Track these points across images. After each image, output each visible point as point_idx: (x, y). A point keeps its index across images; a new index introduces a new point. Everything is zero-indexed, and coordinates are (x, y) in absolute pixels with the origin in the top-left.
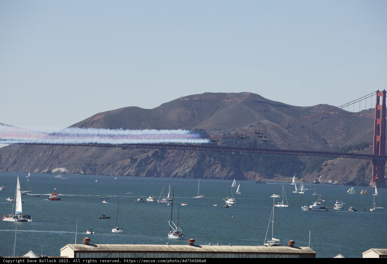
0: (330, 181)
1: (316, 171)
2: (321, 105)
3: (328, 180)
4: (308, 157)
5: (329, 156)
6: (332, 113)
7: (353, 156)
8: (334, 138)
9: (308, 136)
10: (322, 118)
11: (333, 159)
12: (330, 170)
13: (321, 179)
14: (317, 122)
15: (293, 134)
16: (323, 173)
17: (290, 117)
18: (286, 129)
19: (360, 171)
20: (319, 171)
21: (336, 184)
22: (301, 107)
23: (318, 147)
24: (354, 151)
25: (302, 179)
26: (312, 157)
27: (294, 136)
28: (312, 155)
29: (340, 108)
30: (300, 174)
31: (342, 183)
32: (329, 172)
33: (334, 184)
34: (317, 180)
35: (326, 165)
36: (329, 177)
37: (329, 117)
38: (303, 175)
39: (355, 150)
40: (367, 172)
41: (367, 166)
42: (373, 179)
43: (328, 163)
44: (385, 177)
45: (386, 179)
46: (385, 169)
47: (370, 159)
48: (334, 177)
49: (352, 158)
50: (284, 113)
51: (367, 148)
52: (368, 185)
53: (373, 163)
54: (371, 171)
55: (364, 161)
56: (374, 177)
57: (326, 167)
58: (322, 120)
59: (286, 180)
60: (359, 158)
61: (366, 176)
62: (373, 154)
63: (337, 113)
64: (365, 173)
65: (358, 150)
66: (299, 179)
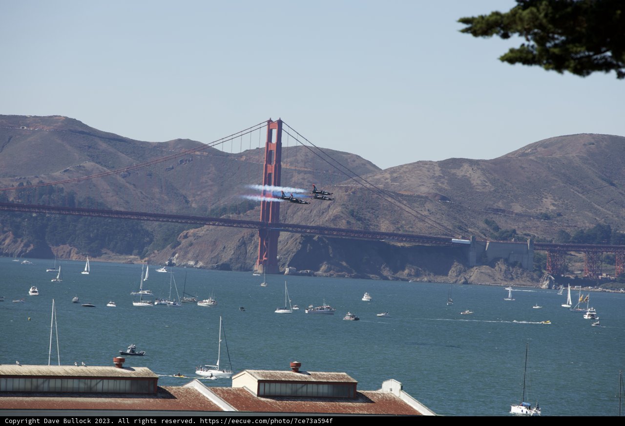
0: (192, 263)
1: (169, 246)
2: (180, 140)
3: (189, 260)
4: (157, 223)
5: (191, 223)
6: (198, 153)
7: (229, 222)
8: (199, 193)
9: (157, 190)
10: (182, 161)
11: (197, 228)
12: (191, 244)
13: (177, 259)
14: (173, 168)
15: (134, 185)
16: (180, 249)
17: (130, 159)
18: (123, 177)
19: (239, 247)
20: (174, 247)
21: (201, 267)
22: (148, 143)
23: (173, 208)
24: (231, 216)
25: (146, 259)
26: (163, 223)
27: (135, 189)
28: (163, 221)
29: (210, 145)
30: (144, 250)
31: (210, 266)
32: (190, 248)
33: (197, 268)
34: (170, 261)
35: (186, 237)
36: (190, 255)
37: (192, 160)
38: (148, 252)
39: (232, 214)
40: (250, 248)
41: (250, 240)
42: (258, 260)
43: (190, 234)
44: (278, 257)
45: (279, 260)
46: (278, 244)
47: (255, 228)
48: (198, 256)
49: (226, 226)
50: (121, 152)
51: (251, 210)
52: (250, 269)
53: (260, 235)
54: (256, 247)
55: (245, 232)
56: (261, 258)
57: (186, 240)
58: (181, 164)
59: (122, 260)
60: (238, 227)
61: (248, 255)
62: (261, 221)
63: (205, 154)
64: (248, 251)
65: (236, 214)
66: (142, 258)
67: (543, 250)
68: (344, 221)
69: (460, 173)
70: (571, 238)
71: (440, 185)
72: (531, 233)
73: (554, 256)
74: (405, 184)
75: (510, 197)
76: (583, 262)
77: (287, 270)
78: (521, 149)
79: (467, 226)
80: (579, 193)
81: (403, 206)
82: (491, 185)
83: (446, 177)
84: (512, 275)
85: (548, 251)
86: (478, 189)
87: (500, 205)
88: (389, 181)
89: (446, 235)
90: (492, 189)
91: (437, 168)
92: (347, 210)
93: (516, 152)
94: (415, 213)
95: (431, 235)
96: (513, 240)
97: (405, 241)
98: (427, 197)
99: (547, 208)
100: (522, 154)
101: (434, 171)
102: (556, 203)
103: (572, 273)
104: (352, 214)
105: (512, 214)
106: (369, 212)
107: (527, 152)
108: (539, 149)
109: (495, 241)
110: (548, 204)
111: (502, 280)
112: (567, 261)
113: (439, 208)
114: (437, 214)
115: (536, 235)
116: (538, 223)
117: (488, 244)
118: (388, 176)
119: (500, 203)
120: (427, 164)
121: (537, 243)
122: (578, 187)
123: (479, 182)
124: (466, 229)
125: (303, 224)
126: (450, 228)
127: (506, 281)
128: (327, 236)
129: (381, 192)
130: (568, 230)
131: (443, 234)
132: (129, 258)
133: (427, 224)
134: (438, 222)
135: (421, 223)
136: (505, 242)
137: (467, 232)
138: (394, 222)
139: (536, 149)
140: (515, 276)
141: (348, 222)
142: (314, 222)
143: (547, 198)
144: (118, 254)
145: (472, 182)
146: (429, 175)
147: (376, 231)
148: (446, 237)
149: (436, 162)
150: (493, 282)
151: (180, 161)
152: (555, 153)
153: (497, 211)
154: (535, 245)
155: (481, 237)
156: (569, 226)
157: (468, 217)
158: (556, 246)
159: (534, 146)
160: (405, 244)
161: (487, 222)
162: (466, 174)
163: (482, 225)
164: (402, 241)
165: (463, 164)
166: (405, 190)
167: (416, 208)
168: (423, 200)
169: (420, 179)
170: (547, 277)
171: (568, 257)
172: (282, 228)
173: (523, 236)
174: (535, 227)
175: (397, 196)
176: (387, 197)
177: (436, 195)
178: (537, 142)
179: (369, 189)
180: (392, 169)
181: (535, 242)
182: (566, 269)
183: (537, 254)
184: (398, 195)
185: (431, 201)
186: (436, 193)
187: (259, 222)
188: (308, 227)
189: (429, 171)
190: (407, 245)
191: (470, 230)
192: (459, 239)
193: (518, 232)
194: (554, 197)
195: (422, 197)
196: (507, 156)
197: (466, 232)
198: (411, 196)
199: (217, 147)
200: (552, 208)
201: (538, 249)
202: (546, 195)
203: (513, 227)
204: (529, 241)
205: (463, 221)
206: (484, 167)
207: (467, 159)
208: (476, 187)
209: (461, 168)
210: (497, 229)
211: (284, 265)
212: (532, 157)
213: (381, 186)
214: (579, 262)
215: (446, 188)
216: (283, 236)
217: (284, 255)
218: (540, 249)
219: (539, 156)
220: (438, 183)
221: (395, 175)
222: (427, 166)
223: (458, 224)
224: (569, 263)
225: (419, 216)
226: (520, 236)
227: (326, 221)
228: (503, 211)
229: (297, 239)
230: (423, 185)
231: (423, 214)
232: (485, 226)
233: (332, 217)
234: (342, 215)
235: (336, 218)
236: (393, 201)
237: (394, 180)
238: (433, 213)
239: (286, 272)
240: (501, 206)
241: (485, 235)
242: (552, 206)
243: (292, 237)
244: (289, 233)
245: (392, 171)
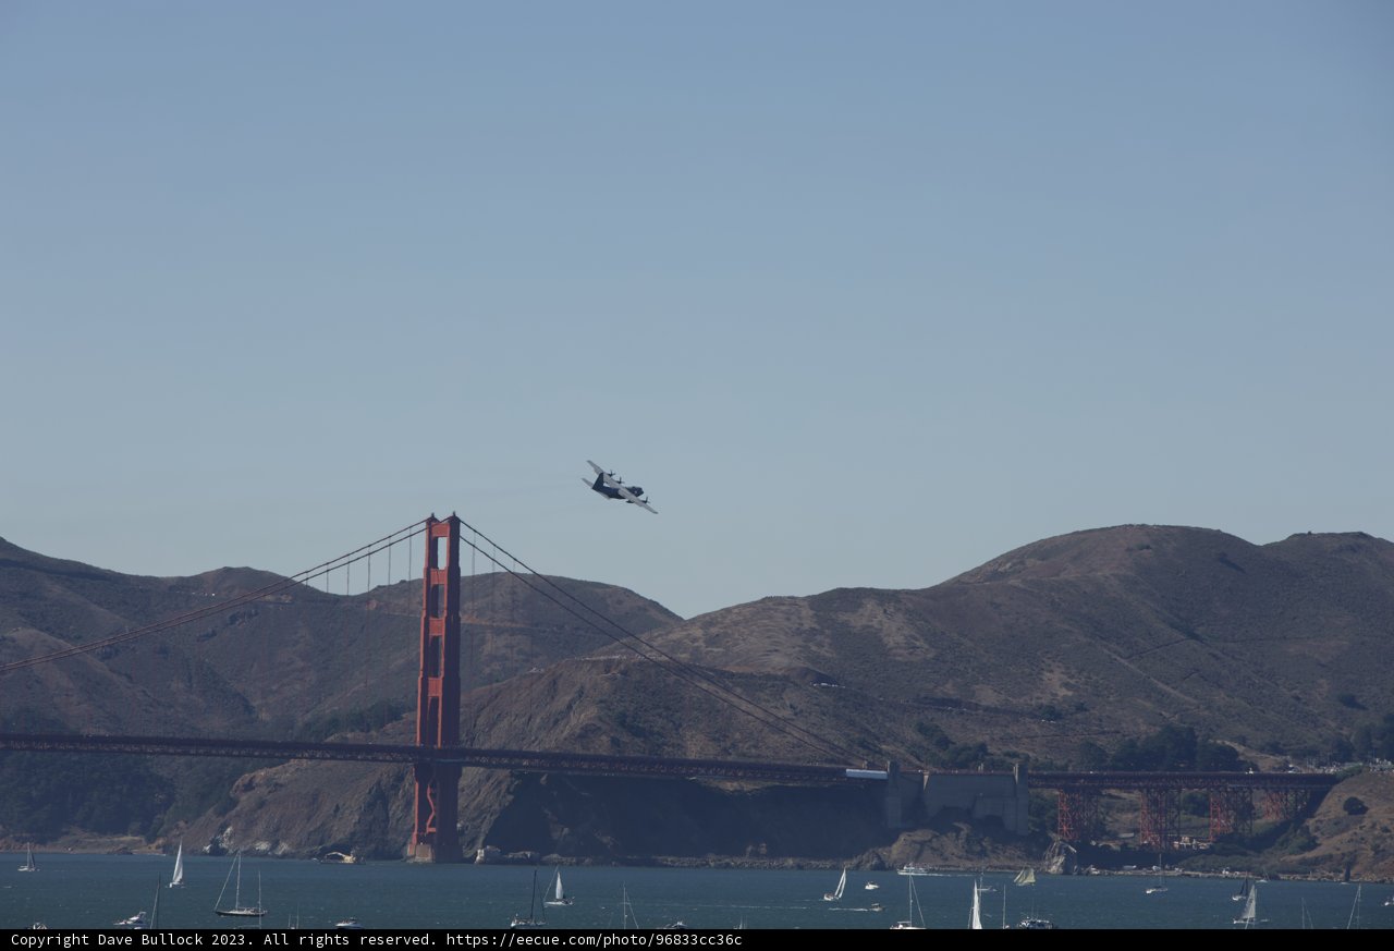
0: (263, 846)
1: (211, 810)
2: (228, 570)
3: (258, 839)
4: (182, 760)
5: (260, 756)
6: (269, 598)
7: (346, 751)
8: (274, 688)
9: (181, 686)
10: (233, 619)
11: (275, 766)
12: (261, 804)
13: (230, 839)
14: (214, 634)
15: (130, 678)
16: (238, 815)
17: (117, 617)
18: (103, 659)
19: (370, 806)
20: (222, 812)
21: (284, 855)
22: (156, 578)
23: (216, 725)
24: (349, 735)
25: (160, 841)
26: (195, 759)
27: (130, 685)
28: (197, 754)
29: (297, 579)
30: (155, 821)
31: (306, 851)
32: (259, 812)
33: (278, 857)
34: (215, 843)
35: (249, 787)
36: (259, 828)
37: (256, 614)
38: (165, 826)
39: (352, 731)
40: (395, 808)
41: (395, 787)
42: (415, 833)
43: (257, 780)
44: (459, 825)
45: (462, 832)
46: (459, 794)
47: (406, 760)
48: (277, 830)
49: (341, 759)
50: (95, 603)
51: (395, 723)
52: (397, 855)
53: (418, 778)
54: (409, 804)
55: (383, 771)
56: (422, 828)
57: (249, 793)
58: (232, 624)
59: (103, 848)
60: (368, 760)
61: (392, 822)
62: (418, 745)
63: (286, 599)
64: (391, 813)
65: (362, 731)
66: (150, 841)
67: (1049, 787)
68: (604, 738)
69: (857, 621)
70: (1109, 759)
71: (814, 648)
72: (1021, 750)
73: (1073, 799)
74: (736, 649)
75: (970, 670)
76: (1136, 810)
77: (481, 854)
78: (988, 563)
79: (878, 739)
80: (1121, 657)
81: (735, 700)
82: (926, 646)
83: (827, 631)
84: (981, 845)
85: (1059, 789)
86: (900, 655)
87: (949, 689)
88: (701, 643)
89: (832, 761)
90: (930, 656)
91: (806, 612)
92: (610, 714)
93: (979, 569)
94: (761, 715)
95: (799, 764)
96: (981, 768)
97: (742, 778)
98: (786, 678)
99: (1052, 694)
100: (992, 573)
101: (799, 618)
102: (1072, 682)
103: (1114, 837)
104: (622, 721)
105: (977, 709)
106: (660, 715)
107: (1001, 569)
108: (1030, 562)
109: (942, 771)
110: (1056, 685)
111: (960, 858)
112: (1103, 810)
113: (815, 701)
114: (810, 714)
115: (1031, 754)
116: (1035, 727)
117: (926, 777)
118: (698, 633)
119: (949, 686)
120: (784, 604)
121: (1035, 773)
122: (1118, 644)
123: (900, 639)
124: (876, 746)
125: (514, 747)
126: (844, 746)
127: (968, 859)
128: (570, 773)
129: (685, 670)
130: (1102, 741)
131: (827, 761)
132: (122, 842)
133: (789, 738)
134: (815, 732)
135: (776, 737)
136: (964, 771)
137: (880, 752)
138: (717, 736)
139: (1022, 563)
140: (990, 848)
141: (615, 742)
142: (537, 742)
143: (1051, 671)
144: (95, 834)
145: (886, 640)
146: (790, 628)
147: (676, 757)
148: (833, 766)
149: (804, 599)
150: (941, 863)
151: (231, 617)
152: (1065, 569)
153: (943, 703)
154: (1031, 776)
155: (910, 763)
156: (1104, 733)
157: (880, 718)
158: (1076, 778)
159: (1019, 557)
160: (742, 784)
161: (921, 729)
162: (870, 624)
163: (911, 735)
164: (735, 778)
165: (863, 601)
166: (738, 664)
167: (764, 703)
168: (777, 684)
169: (769, 637)
170: (1060, 848)
171: (1104, 801)
172: (467, 759)
173: (1002, 757)
174: (1027, 738)
175: (720, 676)
176: (700, 681)
177: (806, 672)
178: (1023, 548)
179: (657, 664)
180: (707, 618)
181: (1030, 771)
182: (1101, 830)
183: (1037, 797)
184: (723, 674)
185: (797, 685)
186: (808, 669)
187: (414, 747)
188: (525, 755)
189: (788, 619)
190: (748, 787)
191: (884, 747)
192: (861, 769)
193: (991, 749)
194: (1068, 668)
195: (775, 678)
196: (958, 580)
197: (876, 752)
198: (752, 676)
199: (314, 583)
200: (1063, 692)
201: (1037, 787)
202: (1050, 665)
203: (980, 739)
204: (1016, 769)
205: (869, 727)
206: (910, 606)
207: (871, 589)
208: (894, 651)
209: (861, 610)
210: (944, 742)
211: (472, 843)
212: (1013, 582)
213: (683, 656)
214: (1129, 810)
215: (827, 654)
216: (470, 775)
217: (474, 820)
218: (1042, 787)
219: (1029, 578)
220: (810, 644)
221: (714, 630)
222: (783, 608)
223: (857, 736)
224: (1107, 814)
225: (771, 720)
226: (996, 758)
227: (565, 739)
228: (956, 703)
229: (500, 783)
230: (776, 651)
231: (780, 715)
232: (917, 737)
233: (578, 731)
234: (599, 724)
235: (587, 733)
236: (712, 688)
237: (712, 641)
238: (801, 711)
239: (478, 858)
240: (951, 692)
241: (918, 758)
242: (1064, 689)
243: (488, 778)
244: (482, 769)
245: (707, 621)
